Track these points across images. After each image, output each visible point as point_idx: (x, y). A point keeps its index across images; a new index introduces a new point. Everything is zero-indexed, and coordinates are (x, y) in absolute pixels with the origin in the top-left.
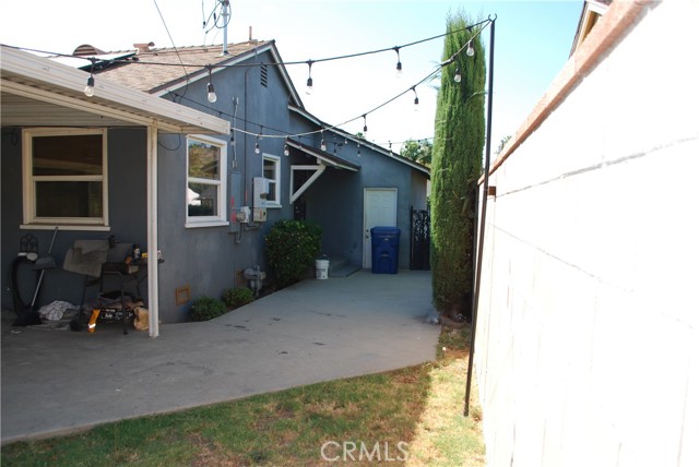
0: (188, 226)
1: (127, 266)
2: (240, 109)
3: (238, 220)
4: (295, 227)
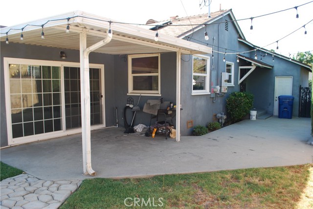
0: (193, 94)
1: (168, 111)
2: (216, 42)
3: (214, 92)
4: (240, 95)
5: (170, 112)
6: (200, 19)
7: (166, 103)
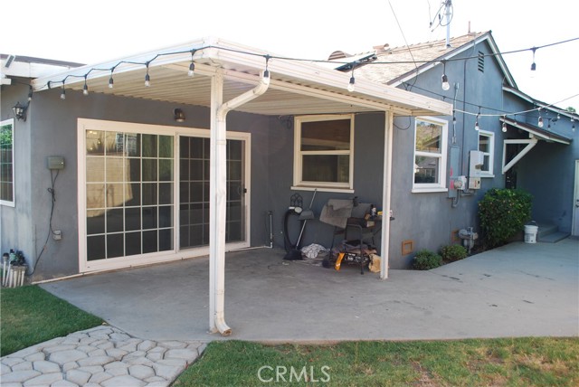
0: (414, 191)
1: (366, 221)
2: (460, 92)
3: (455, 188)
4: (506, 194)
5: (370, 224)
6: (430, 50)
7: (363, 207)
